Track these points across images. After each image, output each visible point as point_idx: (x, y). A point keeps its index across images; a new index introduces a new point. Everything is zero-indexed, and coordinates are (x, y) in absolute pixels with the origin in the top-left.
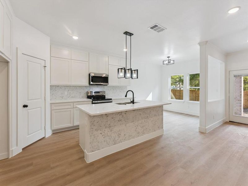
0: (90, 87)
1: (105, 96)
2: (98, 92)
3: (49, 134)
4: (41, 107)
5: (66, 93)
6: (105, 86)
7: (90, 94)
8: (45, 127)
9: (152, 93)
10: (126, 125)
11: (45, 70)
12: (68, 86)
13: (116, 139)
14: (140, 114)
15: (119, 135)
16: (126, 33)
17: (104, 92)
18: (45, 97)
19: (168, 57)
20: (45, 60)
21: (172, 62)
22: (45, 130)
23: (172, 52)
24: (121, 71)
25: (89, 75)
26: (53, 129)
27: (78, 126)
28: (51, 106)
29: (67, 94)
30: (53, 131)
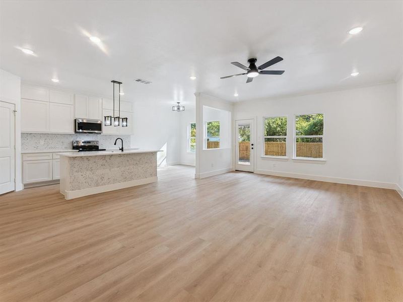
0: (76, 135)
1: (98, 146)
2: (89, 142)
3: (20, 188)
4: (10, 157)
5: (42, 142)
6: (98, 135)
7: (75, 144)
8: (15, 179)
9: (166, 144)
10: (110, 170)
11: (15, 116)
12: (46, 134)
13: (99, 182)
14: (128, 161)
15: (102, 178)
16: (114, 82)
17: (97, 142)
18: (15, 146)
19: (178, 103)
20: (15, 104)
21: (181, 109)
22: (15, 182)
23: (182, 98)
24: (108, 119)
25: (75, 120)
26: (25, 183)
27: (59, 180)
28: (22, 156)
29: (43, 144)
30: (25, 185)
